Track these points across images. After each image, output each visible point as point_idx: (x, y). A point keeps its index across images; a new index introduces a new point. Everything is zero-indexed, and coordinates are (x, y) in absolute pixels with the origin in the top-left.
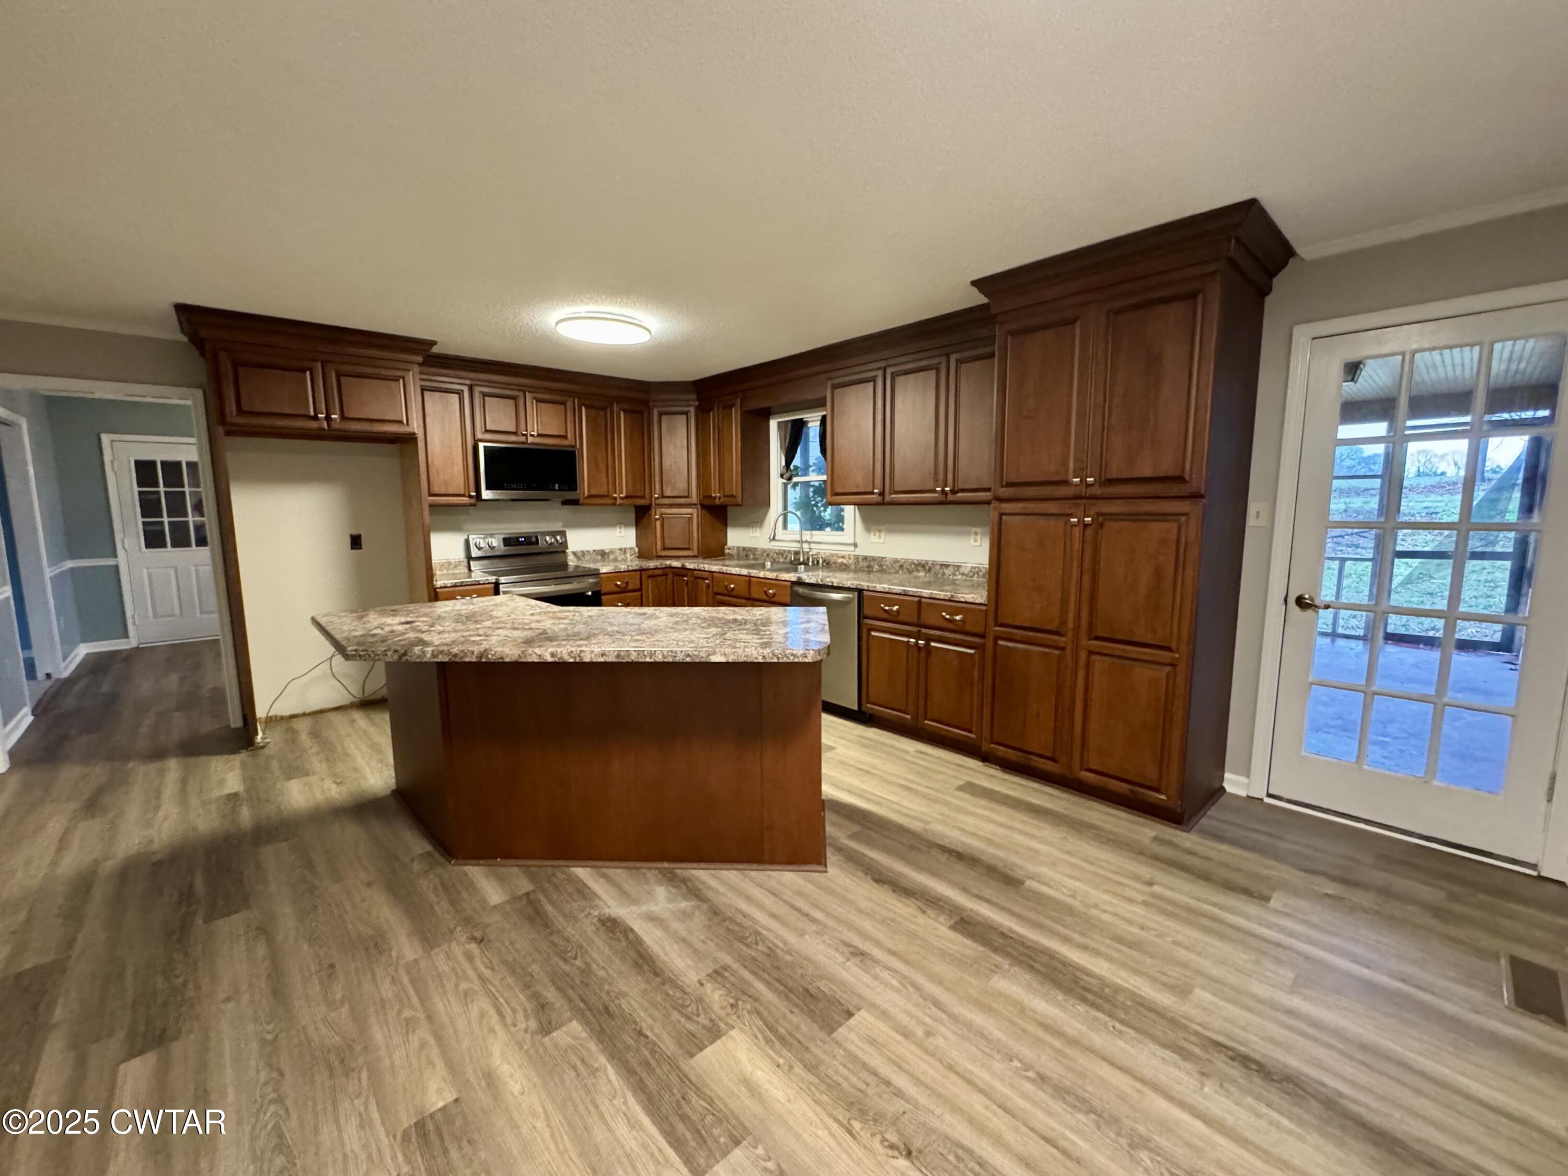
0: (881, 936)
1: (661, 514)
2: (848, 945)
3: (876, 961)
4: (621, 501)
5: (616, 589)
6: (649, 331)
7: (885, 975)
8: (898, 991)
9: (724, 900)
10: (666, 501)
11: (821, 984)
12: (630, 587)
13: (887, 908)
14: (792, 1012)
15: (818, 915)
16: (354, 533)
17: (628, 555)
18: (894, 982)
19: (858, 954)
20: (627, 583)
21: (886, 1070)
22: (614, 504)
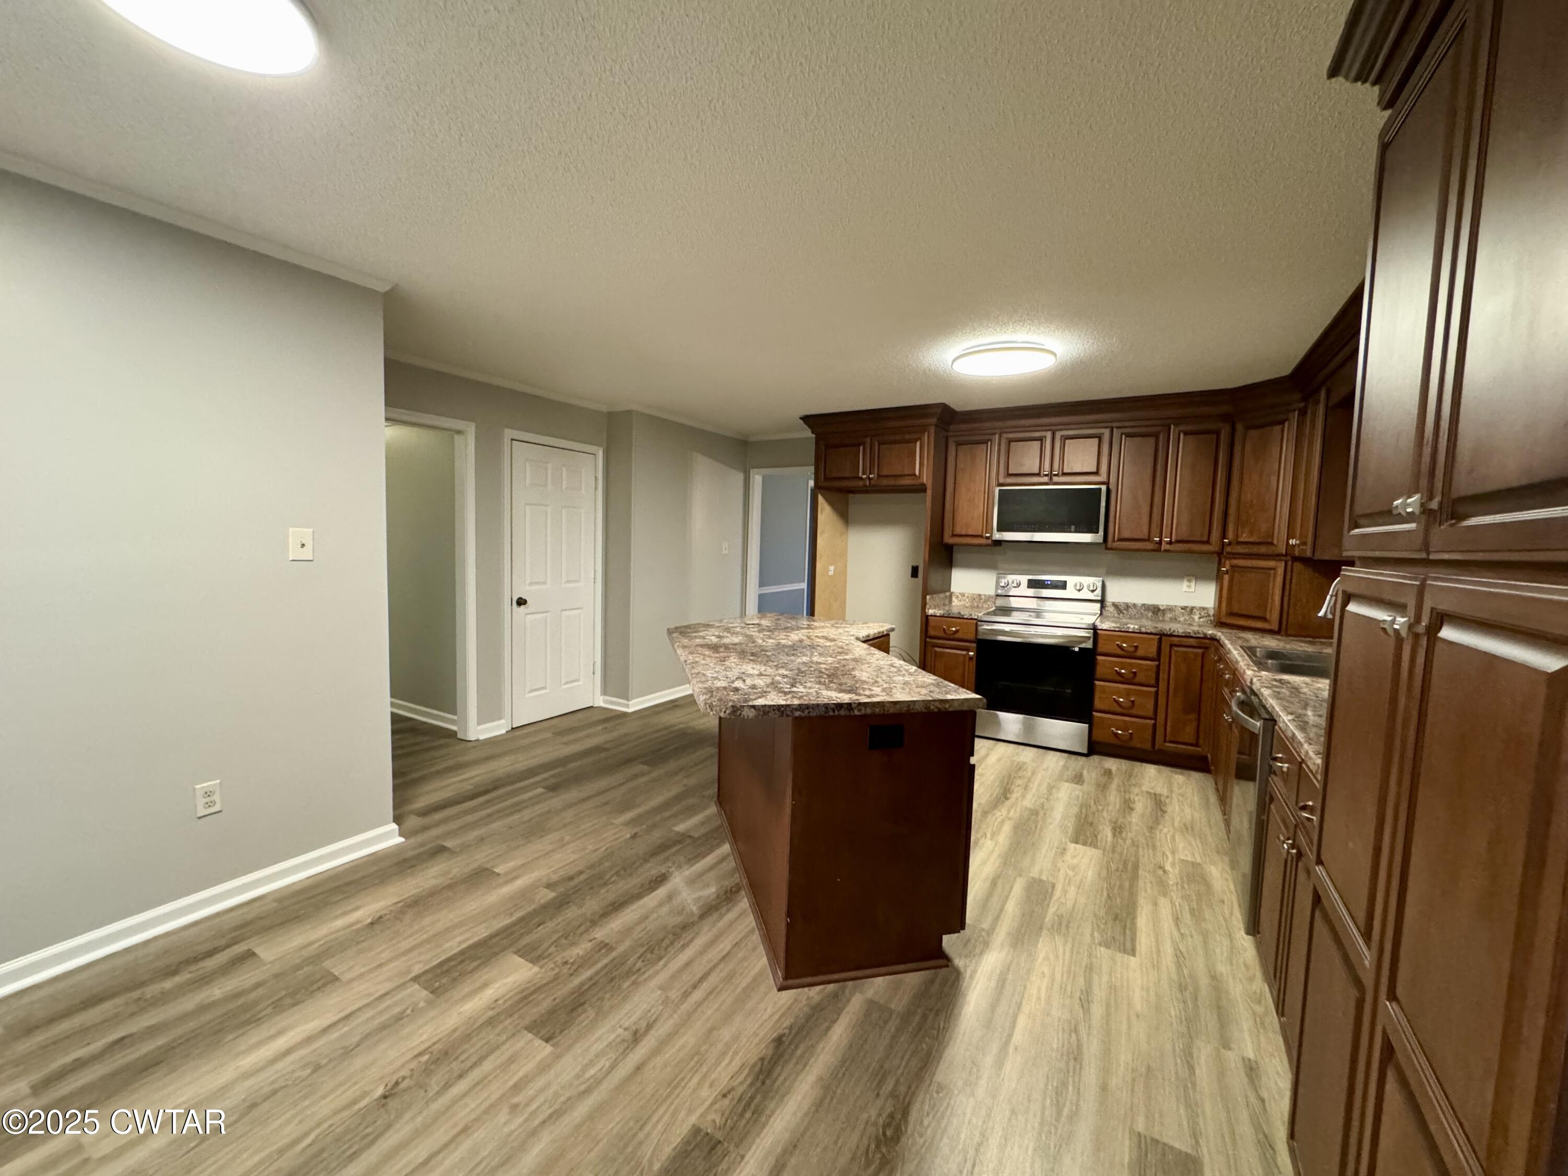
0: (670, 1053)
1: (1232, 566)
2: (649, 1027)
3: (625, 1053)
4: (1168, 547)
5: (1119, 652)
6: (1055, 354)
7: (604, 1063)
8: (578, 1076)
9: (706, 929)
10: (1240, 549)
11: (591, 1013)
12: (1140, 653)
13: (724, 1054)
14: (555, 999)
15: (697, 995)
16: (915, 564)
17: (1196, 617)
18: (592, 1072)
19: (636, 1037)
20: (1136, 647)
21: (476, 1074)
22: (1159, 550)
